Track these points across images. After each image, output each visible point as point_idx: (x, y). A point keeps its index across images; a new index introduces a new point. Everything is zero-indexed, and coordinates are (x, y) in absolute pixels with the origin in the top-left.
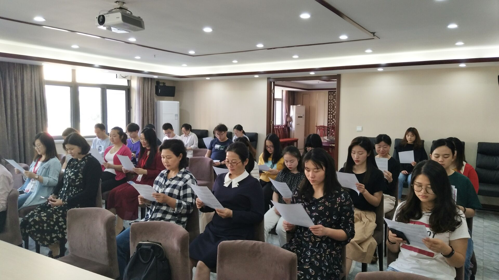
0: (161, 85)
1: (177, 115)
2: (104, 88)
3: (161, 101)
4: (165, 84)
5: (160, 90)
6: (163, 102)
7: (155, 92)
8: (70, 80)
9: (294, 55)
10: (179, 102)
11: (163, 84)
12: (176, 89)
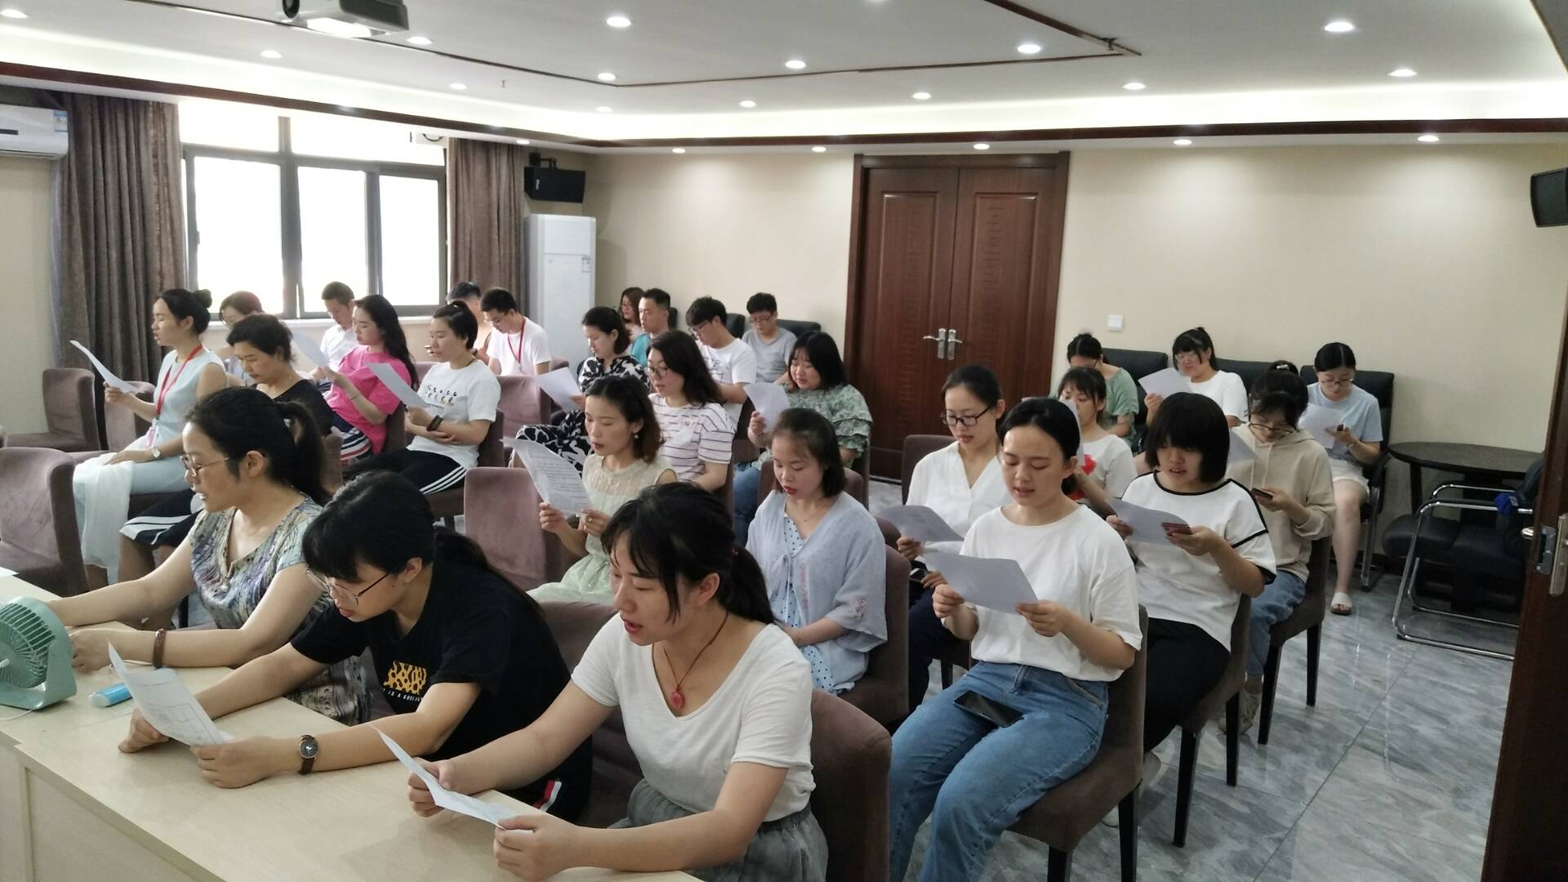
0: (545, 165)
1: (589, 259)
2: (375, 171)
3: (540, 216)
4: (555, 162)
5: (538, 181)
6: (547, 217)
7: (523, 188)
8: (273, 147)
9: (915, 90)
10: (594, 220)
11: (550, 165)
12: (588, 178)
